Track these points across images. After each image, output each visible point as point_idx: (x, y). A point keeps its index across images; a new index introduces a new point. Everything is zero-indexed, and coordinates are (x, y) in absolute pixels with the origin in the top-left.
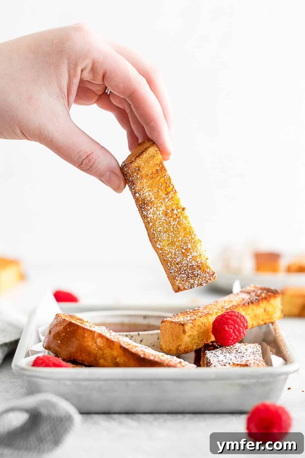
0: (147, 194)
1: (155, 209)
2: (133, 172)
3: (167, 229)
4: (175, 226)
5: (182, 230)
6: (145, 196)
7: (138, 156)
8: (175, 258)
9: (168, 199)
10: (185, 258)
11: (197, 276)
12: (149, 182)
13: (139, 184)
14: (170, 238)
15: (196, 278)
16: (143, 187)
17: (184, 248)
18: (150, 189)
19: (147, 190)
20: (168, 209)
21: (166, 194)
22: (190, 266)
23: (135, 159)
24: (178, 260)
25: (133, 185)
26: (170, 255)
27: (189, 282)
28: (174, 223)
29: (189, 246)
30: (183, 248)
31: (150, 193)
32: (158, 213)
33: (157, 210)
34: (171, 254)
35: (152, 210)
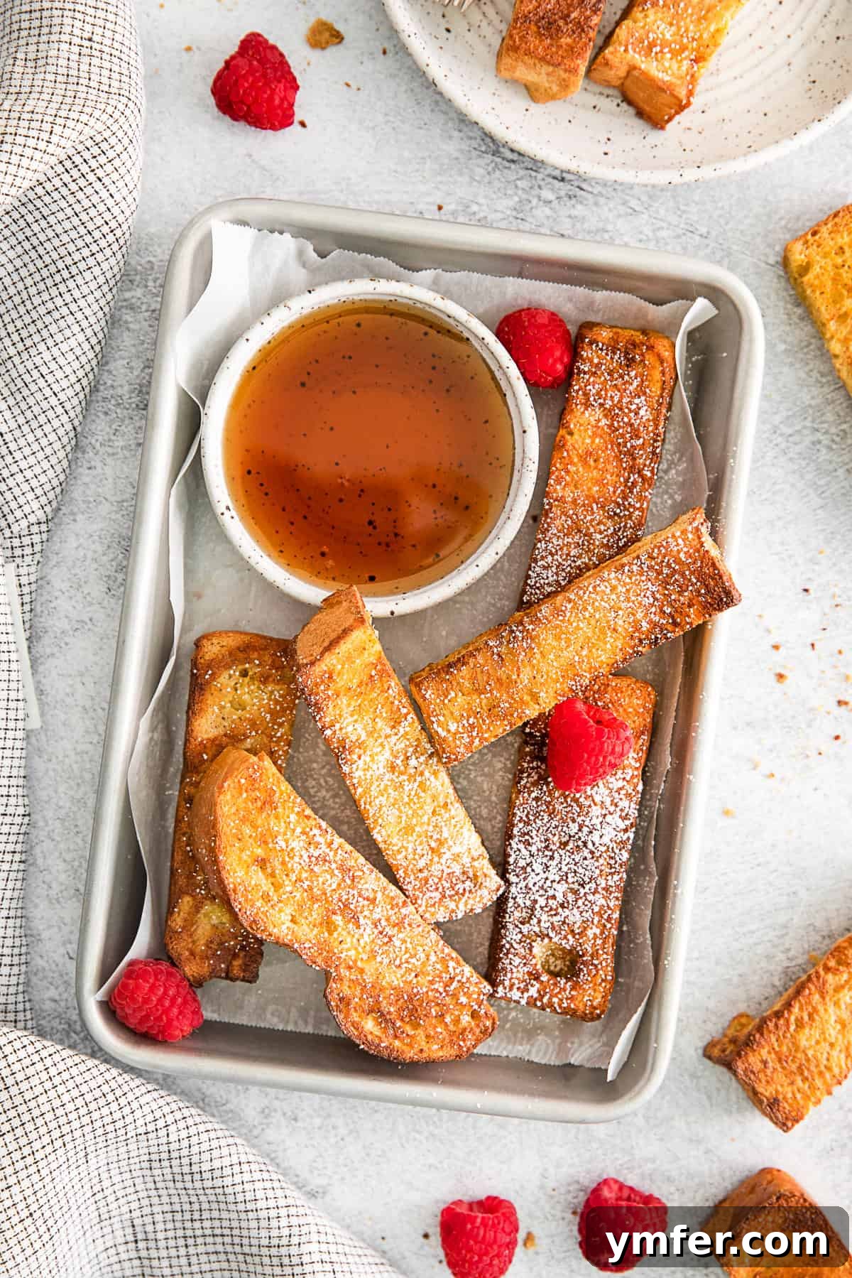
0: (350, 728)
1: (368, 759)
2: (317, 685)
3: (395, 799)
4: (413, 793)
5: (429, 800)
6: (346, 733)
7: (328, 649)
8: (414, 859)
9: (397, 737)
10: (436, 859)
11: (463, 895)
12: (353, 703)
13: (331, 709)
14: (404, 818)
15: (460, 899)
16: (340, 716)
17: (435, 837)
18: (356, 717)
19: (350, 719)
20: (396, 757)
21: (394, 727)
22: (449, 874)
23: (322, 654)
24: (421, 864)
25: (318, 713)
26: (404, 854)
27: (447, 908)
28: (410, 787)
29: (445, 835)
30: (431, 837)
31: (356, 726)
32: (375, 767)
33: (373, 760)
34: (407, 850)
35: (361, 763)
